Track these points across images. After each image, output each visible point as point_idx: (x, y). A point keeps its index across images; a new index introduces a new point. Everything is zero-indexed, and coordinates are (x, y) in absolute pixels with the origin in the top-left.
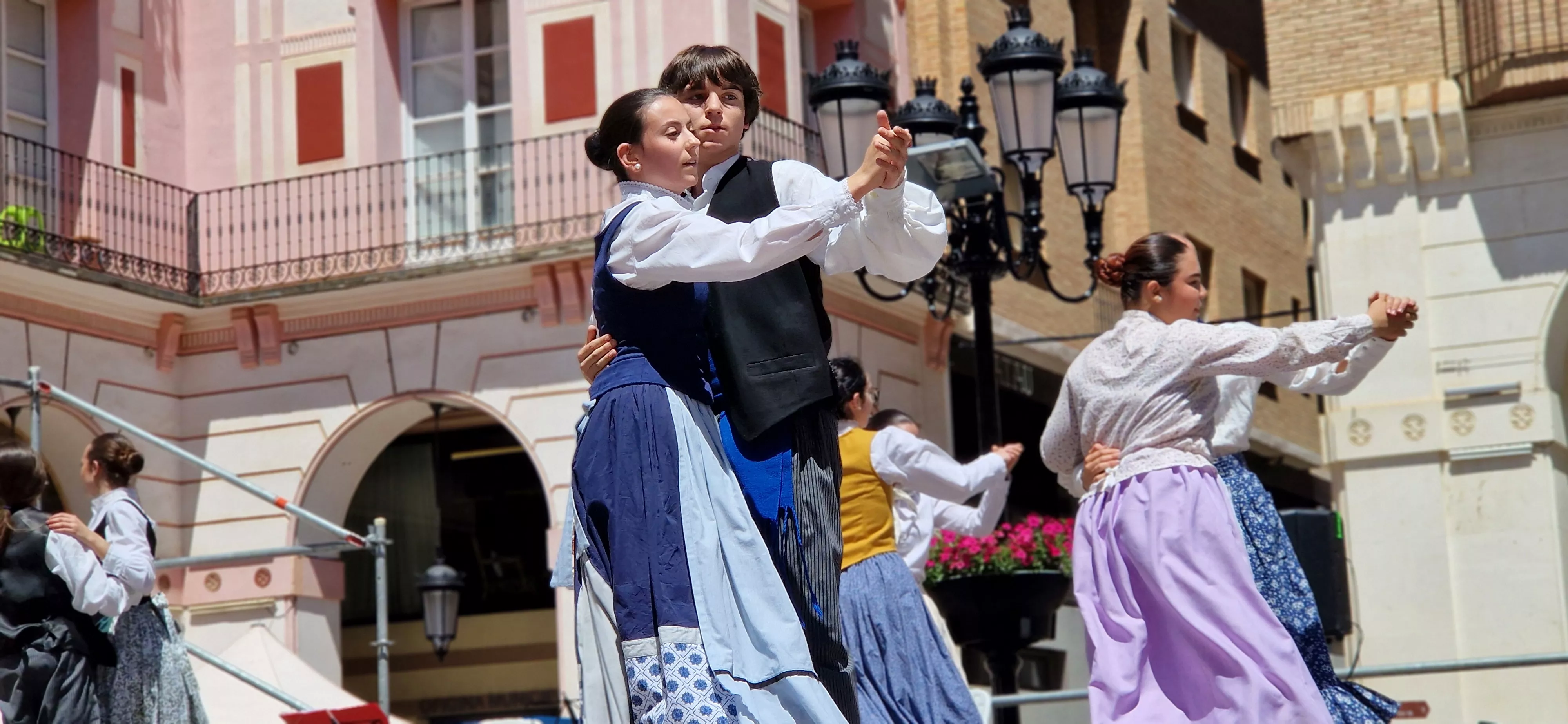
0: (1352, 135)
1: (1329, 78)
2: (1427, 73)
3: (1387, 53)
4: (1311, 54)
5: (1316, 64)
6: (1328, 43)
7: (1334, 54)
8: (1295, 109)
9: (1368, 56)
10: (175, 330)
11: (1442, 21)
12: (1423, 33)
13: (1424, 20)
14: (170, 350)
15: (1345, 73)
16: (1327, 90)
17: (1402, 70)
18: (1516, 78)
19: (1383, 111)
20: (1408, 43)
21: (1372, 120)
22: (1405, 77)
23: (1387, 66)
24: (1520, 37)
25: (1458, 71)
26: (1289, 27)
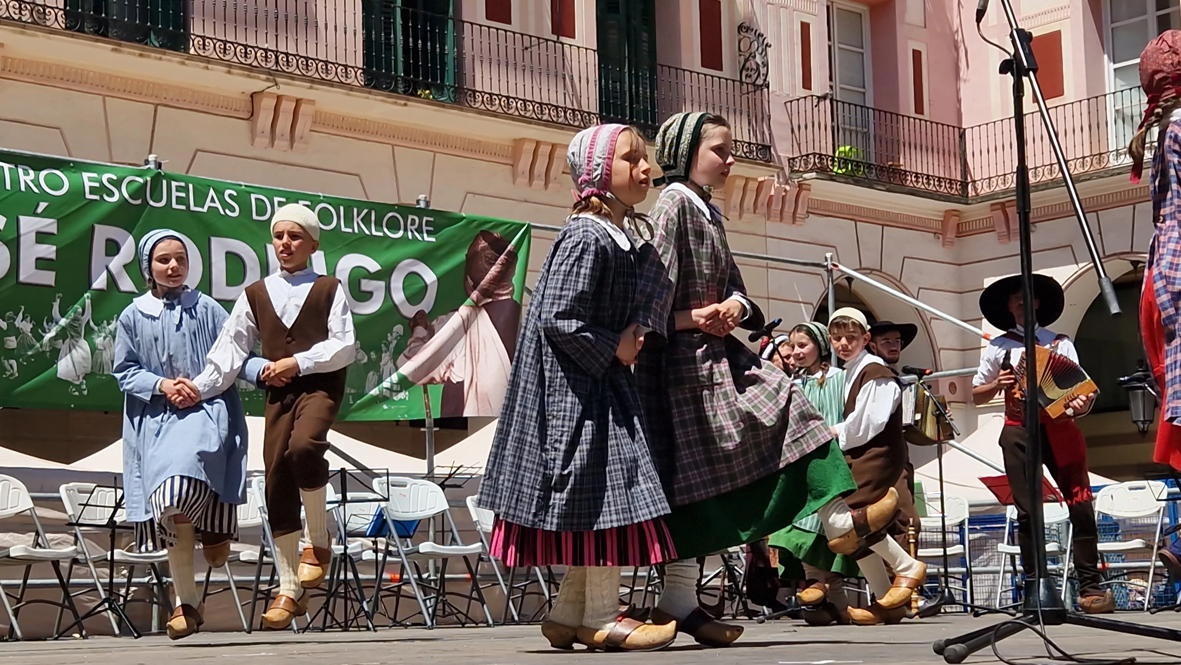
10: (954, 221)
14: (951, 235)
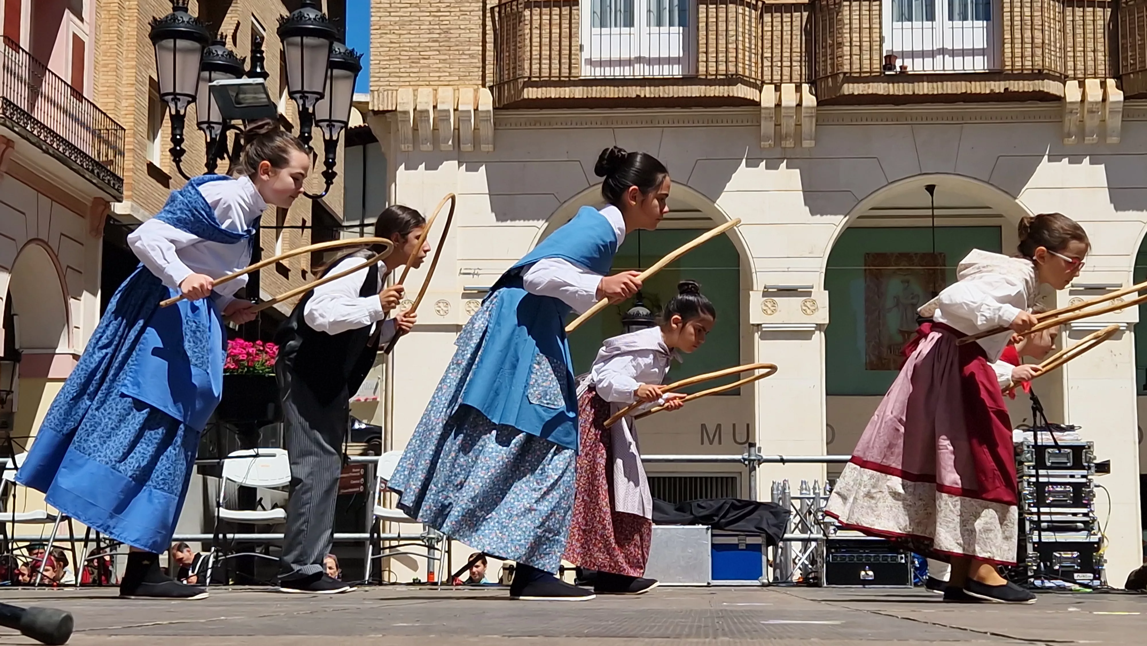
0: (421, 115)
1: (410, 76)
2: (471, 82)
3: (448, 66)
4: (399, 59)
5: (402, 66)
6: (410, 53)
7: (414, 61)
8: (386, 93)
9: (435, 66)
11: (484, 50)
12: (472, 56)
13: (472, 48)
15: (419, 74)
16: (408, 83)
17: (457, 78)
18: (531, 93)
19: (443, 103)
20: (461, 61)
21: (435, 107)
22: (458, 83)
23: (447, 74)
24: (535, 67)
25: (492, 84)
26: (386, 39)
